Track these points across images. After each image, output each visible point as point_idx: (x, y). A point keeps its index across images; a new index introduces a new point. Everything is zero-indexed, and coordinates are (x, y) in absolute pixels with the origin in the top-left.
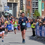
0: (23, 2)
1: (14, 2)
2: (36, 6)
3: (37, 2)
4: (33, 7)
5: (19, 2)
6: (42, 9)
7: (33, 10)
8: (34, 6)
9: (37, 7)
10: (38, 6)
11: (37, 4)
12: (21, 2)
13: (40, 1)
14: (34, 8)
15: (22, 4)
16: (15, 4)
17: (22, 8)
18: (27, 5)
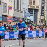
0: (44, 7)
1: (35, 8)
5: (40, 8)
12: (42, 7)
17: (43, 15)
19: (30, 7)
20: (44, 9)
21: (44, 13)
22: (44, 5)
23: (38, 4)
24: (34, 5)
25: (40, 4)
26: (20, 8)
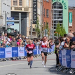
0: (37, 10)
1: (23, 10)
2: (59, 18)
3: (61, 12)
4: (55, 20)
5: (30, 10)
6: (69, 22)
7: (55, 25)
8: (55, 18)
9: (60, 20)
10: (62, 18)
11: (61, 15)
12: (33, 10)
13: (66, 9)
14: (55, 22)
17: (35, 21)
18: (43, 15)
19: (15, 9)
20: (36, 12)
21: (36, 19)
22: (37, 6)
23: (27, 5)
24: (21, 6)
25: (31, 5)
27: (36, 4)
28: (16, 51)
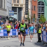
1: (19, 6)
2: (42, 11)
5: (24, 6)
8: (40, 11)
12: (26, 6)
14: (39, 13)
15: (28, 9)
16: (20, 9)
20: (28, 7)
22: (28, 4)
23: (22, 3)
24: (18, 4)
25: (24, 3)
26: (3, 6)
27: (28, 2)
28: (15, 32)
